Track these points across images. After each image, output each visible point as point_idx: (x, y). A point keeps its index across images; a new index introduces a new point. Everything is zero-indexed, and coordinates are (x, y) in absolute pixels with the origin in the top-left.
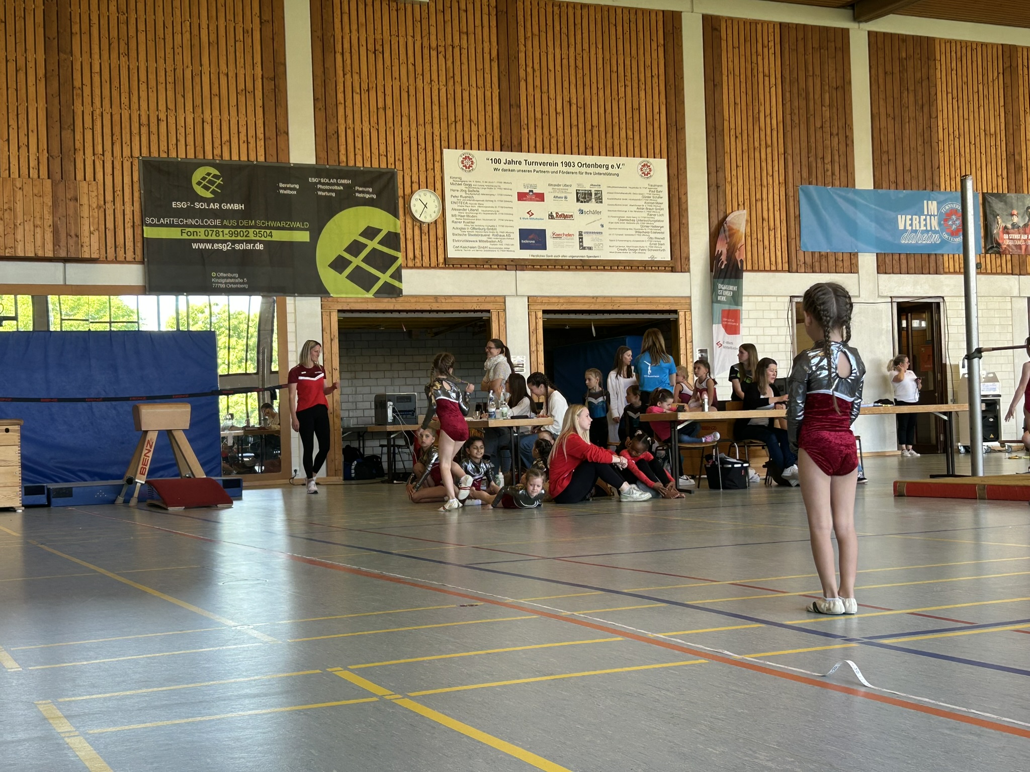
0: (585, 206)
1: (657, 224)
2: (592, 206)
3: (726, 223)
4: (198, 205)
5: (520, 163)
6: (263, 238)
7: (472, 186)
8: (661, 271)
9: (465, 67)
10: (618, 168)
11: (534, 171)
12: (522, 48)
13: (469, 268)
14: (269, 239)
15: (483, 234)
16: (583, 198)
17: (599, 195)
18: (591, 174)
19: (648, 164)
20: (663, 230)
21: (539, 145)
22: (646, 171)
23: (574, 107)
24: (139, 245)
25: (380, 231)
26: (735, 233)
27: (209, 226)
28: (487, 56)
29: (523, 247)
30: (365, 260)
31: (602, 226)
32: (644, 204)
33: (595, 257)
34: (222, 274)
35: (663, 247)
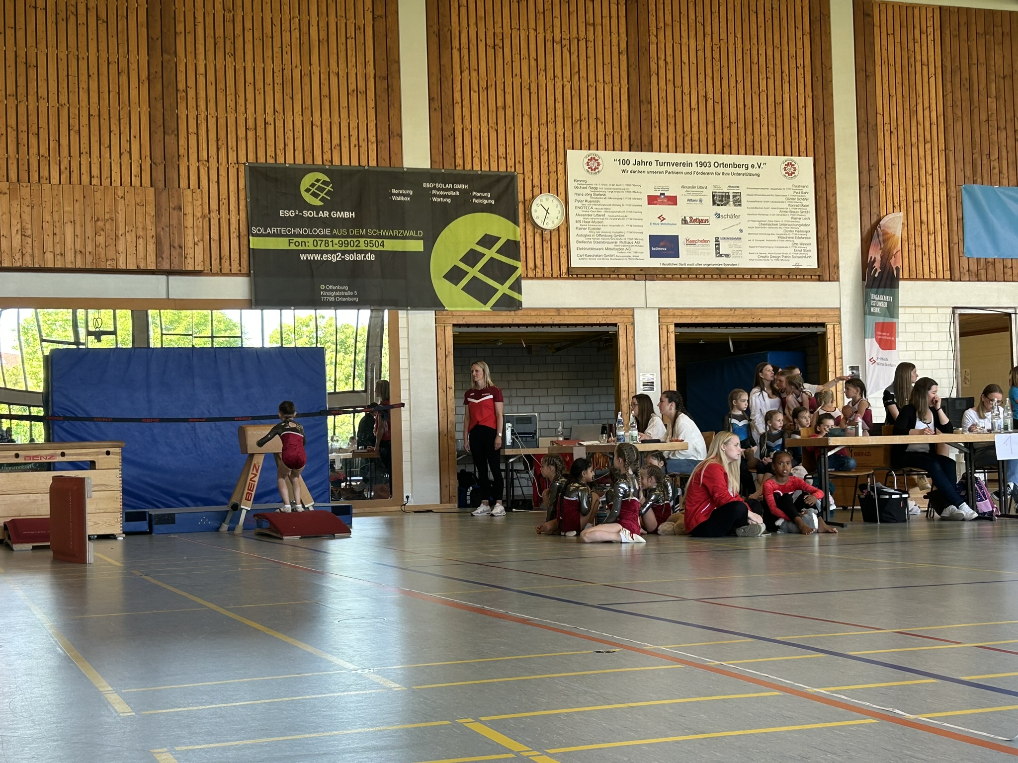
0: (722, 210)
1: (802, 228)
2: (730, 209)
3: (880, 227)
4: (306, 214)
5: (651, 163)
6: (374, 248)
7: (598, 190)
8: (807, 280)
9: (591, 61)
10: (759, 167)
11: (666, 171)
12: (653, 39)
13: (594, 278)
14: (380, 248)
15: (610, 241)
16: (720, 201)
17: (738, 197)
18: (729, 174)
19: (793, 163)
20: (809, 235)
21: (672, 144)
22: (790, 171)
23: (710, 102)
24: (245, 256)
25: (498, 239)
26: (890, 237)
27: (318, 236)
28: (615, 49)
29: (653, 254)
30: (481, 271)
31: (741, 231)
32: (789, 207)
33: (734, 265)
34: (331, 287)
35: (809, 254)
